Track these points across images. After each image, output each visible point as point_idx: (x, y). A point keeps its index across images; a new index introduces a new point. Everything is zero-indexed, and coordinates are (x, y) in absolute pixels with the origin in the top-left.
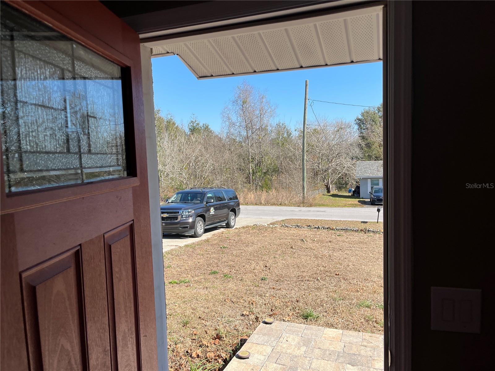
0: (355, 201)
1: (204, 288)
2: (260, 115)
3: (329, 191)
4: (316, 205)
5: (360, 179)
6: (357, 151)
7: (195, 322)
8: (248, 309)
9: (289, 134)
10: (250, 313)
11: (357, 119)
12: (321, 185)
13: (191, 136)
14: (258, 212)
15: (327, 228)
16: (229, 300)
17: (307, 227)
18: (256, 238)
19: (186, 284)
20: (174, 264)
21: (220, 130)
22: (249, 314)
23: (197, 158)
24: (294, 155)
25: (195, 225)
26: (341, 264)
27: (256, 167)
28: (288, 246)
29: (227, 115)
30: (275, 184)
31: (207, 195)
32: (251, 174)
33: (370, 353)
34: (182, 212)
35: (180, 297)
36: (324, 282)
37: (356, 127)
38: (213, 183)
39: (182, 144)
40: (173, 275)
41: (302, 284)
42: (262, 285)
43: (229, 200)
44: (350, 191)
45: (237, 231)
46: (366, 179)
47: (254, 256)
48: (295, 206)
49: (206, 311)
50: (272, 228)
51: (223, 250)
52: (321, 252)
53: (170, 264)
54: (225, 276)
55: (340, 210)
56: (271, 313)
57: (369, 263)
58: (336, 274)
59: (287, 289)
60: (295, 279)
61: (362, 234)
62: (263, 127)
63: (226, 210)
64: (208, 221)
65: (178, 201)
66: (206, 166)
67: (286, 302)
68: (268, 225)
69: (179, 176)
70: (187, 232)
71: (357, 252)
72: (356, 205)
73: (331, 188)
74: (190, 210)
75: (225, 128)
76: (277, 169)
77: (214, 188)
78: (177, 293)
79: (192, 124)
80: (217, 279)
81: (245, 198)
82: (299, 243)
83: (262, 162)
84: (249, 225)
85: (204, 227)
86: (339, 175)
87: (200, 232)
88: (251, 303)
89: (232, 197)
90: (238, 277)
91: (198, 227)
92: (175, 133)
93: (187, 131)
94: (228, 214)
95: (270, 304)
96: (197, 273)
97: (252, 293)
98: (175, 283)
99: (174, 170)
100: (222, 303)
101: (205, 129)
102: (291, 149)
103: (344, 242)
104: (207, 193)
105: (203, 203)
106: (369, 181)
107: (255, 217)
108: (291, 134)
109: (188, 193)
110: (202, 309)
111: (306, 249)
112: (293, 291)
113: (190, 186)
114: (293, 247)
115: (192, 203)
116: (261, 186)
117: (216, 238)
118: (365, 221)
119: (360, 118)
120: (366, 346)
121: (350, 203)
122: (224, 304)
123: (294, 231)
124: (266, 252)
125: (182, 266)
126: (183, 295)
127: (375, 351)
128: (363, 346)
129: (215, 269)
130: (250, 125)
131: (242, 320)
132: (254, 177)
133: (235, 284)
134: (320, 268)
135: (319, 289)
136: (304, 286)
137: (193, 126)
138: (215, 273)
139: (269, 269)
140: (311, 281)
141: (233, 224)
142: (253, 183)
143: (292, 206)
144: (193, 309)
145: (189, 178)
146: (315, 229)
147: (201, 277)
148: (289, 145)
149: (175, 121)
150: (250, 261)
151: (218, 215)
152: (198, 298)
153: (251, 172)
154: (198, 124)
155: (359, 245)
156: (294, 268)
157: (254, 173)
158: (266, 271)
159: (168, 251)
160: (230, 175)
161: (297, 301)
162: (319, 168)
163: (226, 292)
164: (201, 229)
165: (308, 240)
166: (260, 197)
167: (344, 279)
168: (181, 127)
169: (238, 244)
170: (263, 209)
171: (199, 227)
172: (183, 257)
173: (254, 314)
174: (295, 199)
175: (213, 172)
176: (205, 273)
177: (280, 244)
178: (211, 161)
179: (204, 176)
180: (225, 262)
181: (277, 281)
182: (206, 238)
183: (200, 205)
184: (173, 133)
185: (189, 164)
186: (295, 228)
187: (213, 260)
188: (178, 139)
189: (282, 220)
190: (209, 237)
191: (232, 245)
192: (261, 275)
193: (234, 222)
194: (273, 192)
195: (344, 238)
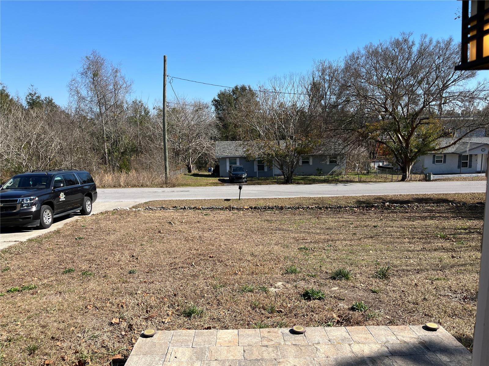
0: (216, 180)
1: (56, 294)
2: (114, 90)
3: (190, 171)
4: (179, 185)
5: (219, 159)
6: (215, 132)
7: (46, 345)
8: (117, 315)
9: (147, 112)
10: (121, 320)
11: (214, 100)
12: (182, 164)
13: (31, 110)
14: (118, 195)
15: (194, 208)
16: (92, 306)
17: (172, 208)
18: (117, 225)
19: (31, 291)
20: (14, 265)
21: (67, 105)
22: (119, 320)
23: (39, 135)
24: (153, 134)
25: (40, 214)
26: (213, 245)
27: (112, 146)
28: (155, 230)
29: (75, 89)
30: (134, 164)
31: (54, 178)
32: (107, 155)
33: (273, 355)
34: (22, 199)
35: (23, 312)
36: (199, 267)
37: (213, 108)
38: (62, 165)
39: (19, 119)
40: (13, 280)
41: (177, 272)
42: (131, 280)
43: (82, 184)
44: (209, 171)
45: (94, 218)
46: (224, 159)
47: (117, 245)
48: (157, 187)
49: (62, 326)
50: (135, 212)
51: (79, 242)
52: (191, 234)
53: (8, 265)
54: (83, 274)
55: (203, 189)
56: (147, 315)
57: (240, 241)
58: (210, 257)
59: (160, 280)
60: (168, 268)
61: (227, 212)
62: (118, 103)
63: (79, 195)
64: (57, 209)
65: (17, 186)
66: (52, 146)
67: (163, 298)
68: (130, 208)
69: (16, 157)
70: (30, 224)
71: (226, 231)
72: (216, 183)
73: (191, 167)
74: (32, 197)
75: (73, 102)
76: (135, 149)
77: (63, 170)
78: (19, 305)
79: (30, 97)
80: (73, 278)
81: (101, 180)
82: (167, 226)
83: (119, 141)
84: (109, 210)
85: (52, 216)
86: (199, 155)
87: (47, 222)
88: (120, 306)
89: (86, 179)
90: (100, 272)
91: (44, 216)
92: (8, 106)
93: (25, 104)
94: (83, 199)
95: (144, 304)
96: (46, 274)
97: (121, 292)
98: (16, 290)
99: (9, 150)
100: (82, 312)
101: (48, 103)
102: (150, 128)
103: (212, 221)
104: (54, 176)
105: (49, 188)
106: (228, 160)
107: (114, 201)
108: (148, 112)
109: (28, 177)
110: (55, 324)
111: (175, 232)
112: (168, 283)
113: (32, 168)
114: (161, 231)
115: (34, 189)
116: (119, 167)
117: (69, 227)
118: (228, 198)
119: (217, 99)
120: (267, 346)
121: (211, 182)
122: (86, 312)
123: (159, 214)
124: (132, 239)
125: (25, 267)
126: (27, 307)
127: (278, 351)
128: (264, 346)
129: (70, 266)
130: (103, 101)
131: (111, 332)
132: (110, 158)
133: (97, 283)
134: (192, 251)
135: (195, 276)
136: (178, 274)
137: (33, 99)
138: (70, 271)
139: (137, 259)
140: (186, 268)
141: (90, 210)
142: (110, 164)
143: (154, 187)
144: (43, 327)
145: (30, 160)
146: (181, 210)
147: (52, 279)
148: (148, 123)
149: (8, 92)
150: (113, 252)
151: (70, 201)
152: (48, 309)
153: (107, 152)
154: (39, 97)
155: (227, 223)
156: (165, 255)
157: (110, 153)
158: (133, 261)
159: (5, 248)
160: (82, 155)
161: (175, 295)
162: (180, 148)
163: (87, 295)
164: (49, 219)
165: (176, 222)
166: (118, 179)
167: (219, 261)
168: (17, 100)
169: (97, 233)
170: (122, 191)
171: (46, 216)
172: (26, 255)
173: (125, 320)
174: (157, 180)
175: (61, 152)
176: (56, 273)
177: (147, 230)
178: (57, 140)
179: (49, 157)
180: (82, 256)
181: (148, 273)
182: (56, 229)
183: (45, 190)
184: (6, 106)
185: (28, 143)
186: (160, 210)
187: (67, 255)
188: (14, 114)
189: (145, 203)
190: (60, 227)
191: (90, 235)
192: (128, 267)
193: (90, 208)
194: (133, 173)
195: (211, 217)
